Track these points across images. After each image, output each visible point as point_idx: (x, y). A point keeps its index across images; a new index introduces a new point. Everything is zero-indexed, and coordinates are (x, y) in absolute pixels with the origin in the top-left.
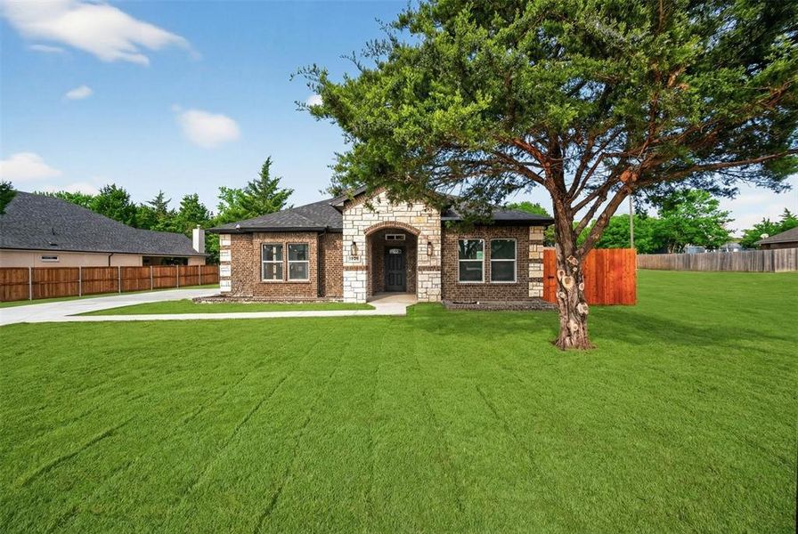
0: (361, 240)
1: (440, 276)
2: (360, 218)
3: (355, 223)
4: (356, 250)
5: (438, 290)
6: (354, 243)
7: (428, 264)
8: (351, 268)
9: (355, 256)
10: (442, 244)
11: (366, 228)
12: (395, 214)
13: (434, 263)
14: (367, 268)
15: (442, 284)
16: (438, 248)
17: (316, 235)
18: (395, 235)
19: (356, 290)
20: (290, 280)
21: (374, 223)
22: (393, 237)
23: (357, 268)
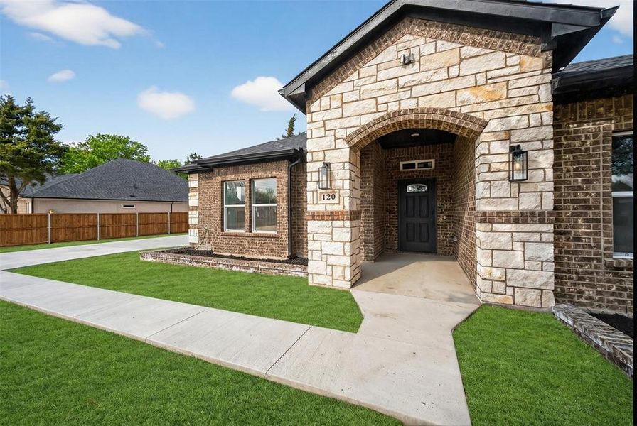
0: (341, 157)
1: (551, 237)
2: (337, 113)
3: (330, 125)
4: (331, 179)
5: (546, 278)
6: (327, 165)
7: (512, 208)
8: (322, 216)
9: (330, 192)
10: (556, 152)
11: (350, 131)
12: (417, 91)
13: (528, 202)
14: (354, 216)
15: (557, 258)
16: (545, 160)
17: (285, 164)
18: (416, 162)
19: (332, 260)
20: (254, 232)
21: (366, 120)
22: (413, 165)
23: (333, 216)
